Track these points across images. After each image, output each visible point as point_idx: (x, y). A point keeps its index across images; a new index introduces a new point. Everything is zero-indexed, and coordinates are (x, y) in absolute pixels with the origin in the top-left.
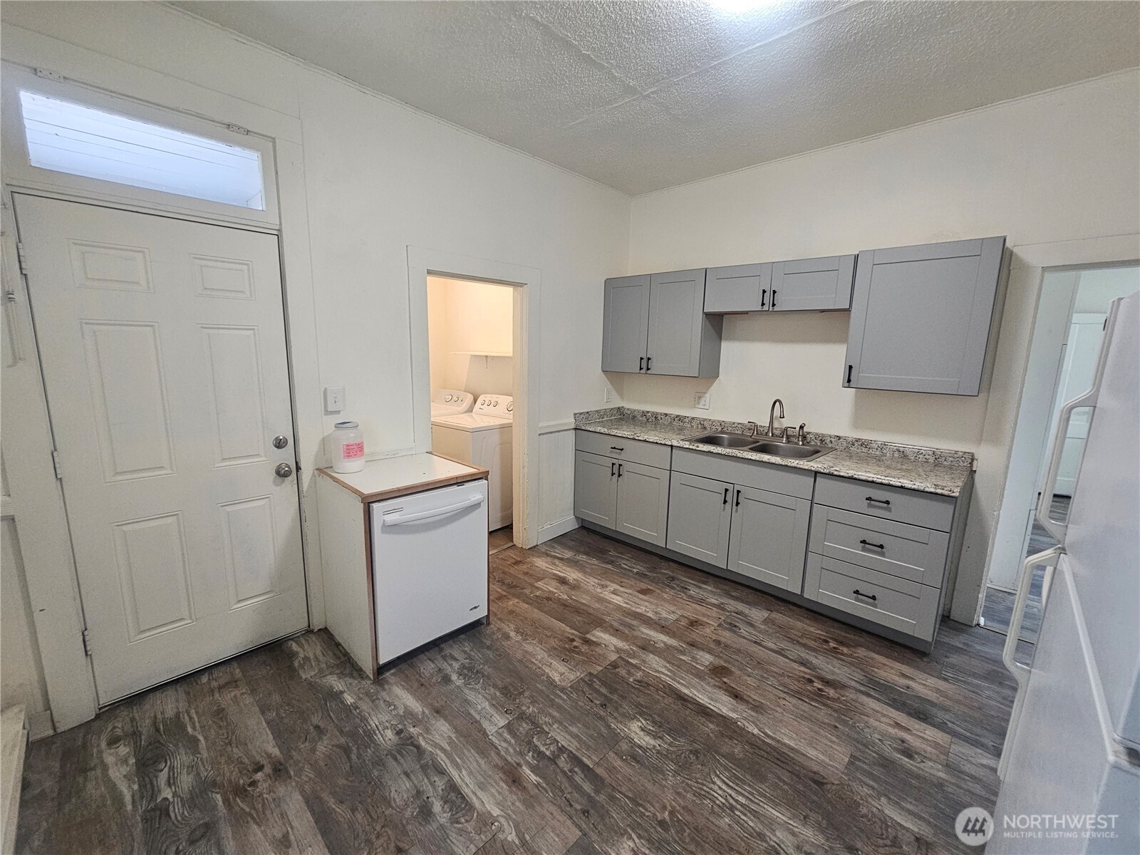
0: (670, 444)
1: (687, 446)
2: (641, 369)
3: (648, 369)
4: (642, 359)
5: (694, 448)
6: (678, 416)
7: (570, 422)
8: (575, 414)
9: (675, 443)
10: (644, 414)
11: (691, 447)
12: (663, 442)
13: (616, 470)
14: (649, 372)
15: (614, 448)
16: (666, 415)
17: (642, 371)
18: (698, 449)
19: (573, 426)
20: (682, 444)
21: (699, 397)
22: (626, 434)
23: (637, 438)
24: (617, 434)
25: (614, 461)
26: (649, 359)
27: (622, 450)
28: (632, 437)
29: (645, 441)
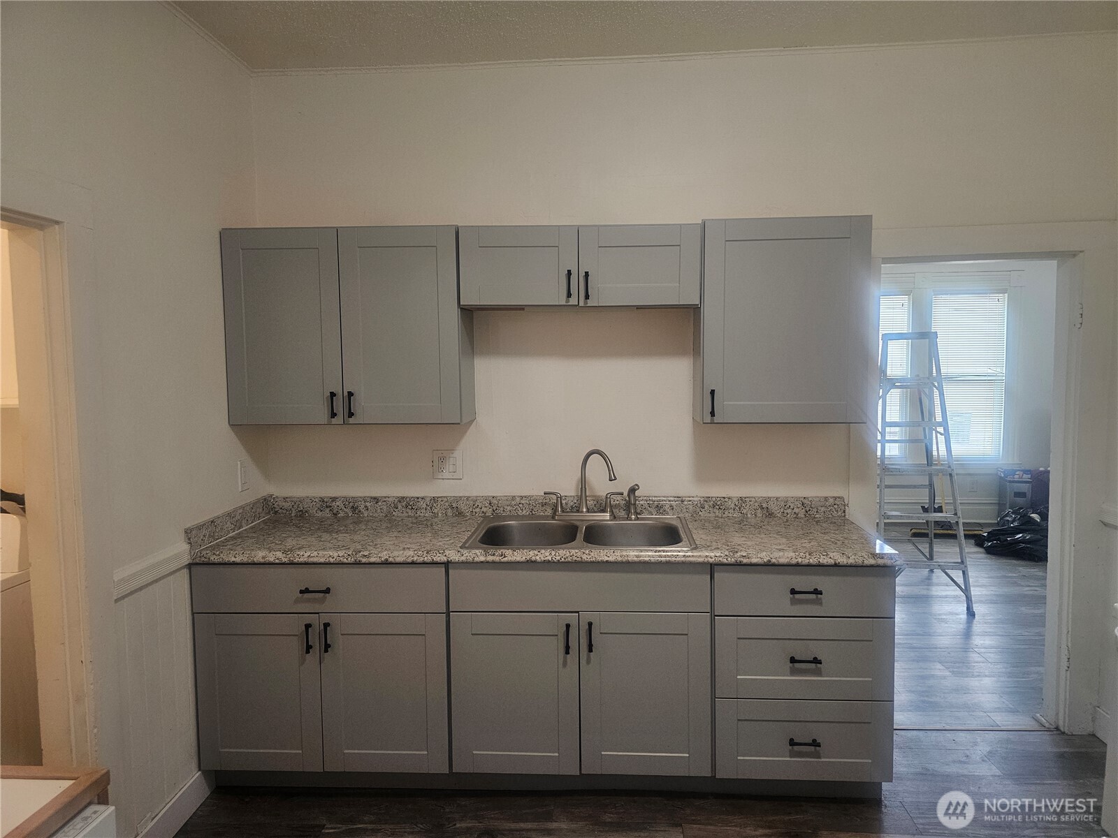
0: (444, 559)
1: (482, 559)
2: (333, 415)
3: (351, 415)
4: (333, 395)
5: (497, 559)
6: (401, 499)
7: (179, 550)
8: (188, 532)
9: (454, 556)
10: (326, 503)
11: (490, 558)
12: (428, 559)
13: (315, 640)
14: (351, 420)
15: (306, 591)
16: (376, 500)
17: (334, 421)
18: (506, 559)
19: (186, 560)
20: (468, 555)
21: (440, 460)
22: (334, 555)
23: (364, 560)
24: (311, 560)
25: (308, 619)
26: (350, 394)
27: (327, 591)
28: (351, 560)
29: (386, 563)
